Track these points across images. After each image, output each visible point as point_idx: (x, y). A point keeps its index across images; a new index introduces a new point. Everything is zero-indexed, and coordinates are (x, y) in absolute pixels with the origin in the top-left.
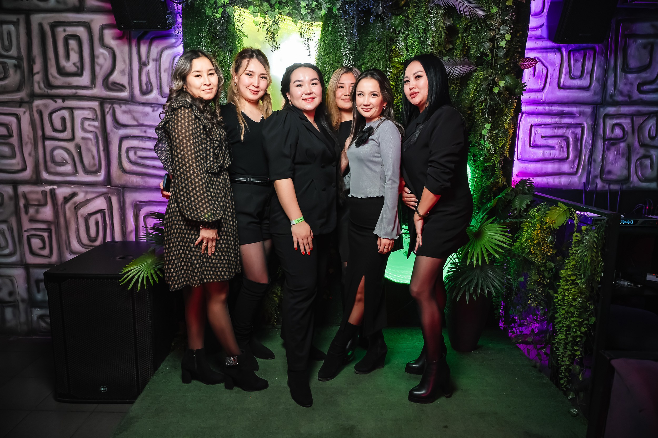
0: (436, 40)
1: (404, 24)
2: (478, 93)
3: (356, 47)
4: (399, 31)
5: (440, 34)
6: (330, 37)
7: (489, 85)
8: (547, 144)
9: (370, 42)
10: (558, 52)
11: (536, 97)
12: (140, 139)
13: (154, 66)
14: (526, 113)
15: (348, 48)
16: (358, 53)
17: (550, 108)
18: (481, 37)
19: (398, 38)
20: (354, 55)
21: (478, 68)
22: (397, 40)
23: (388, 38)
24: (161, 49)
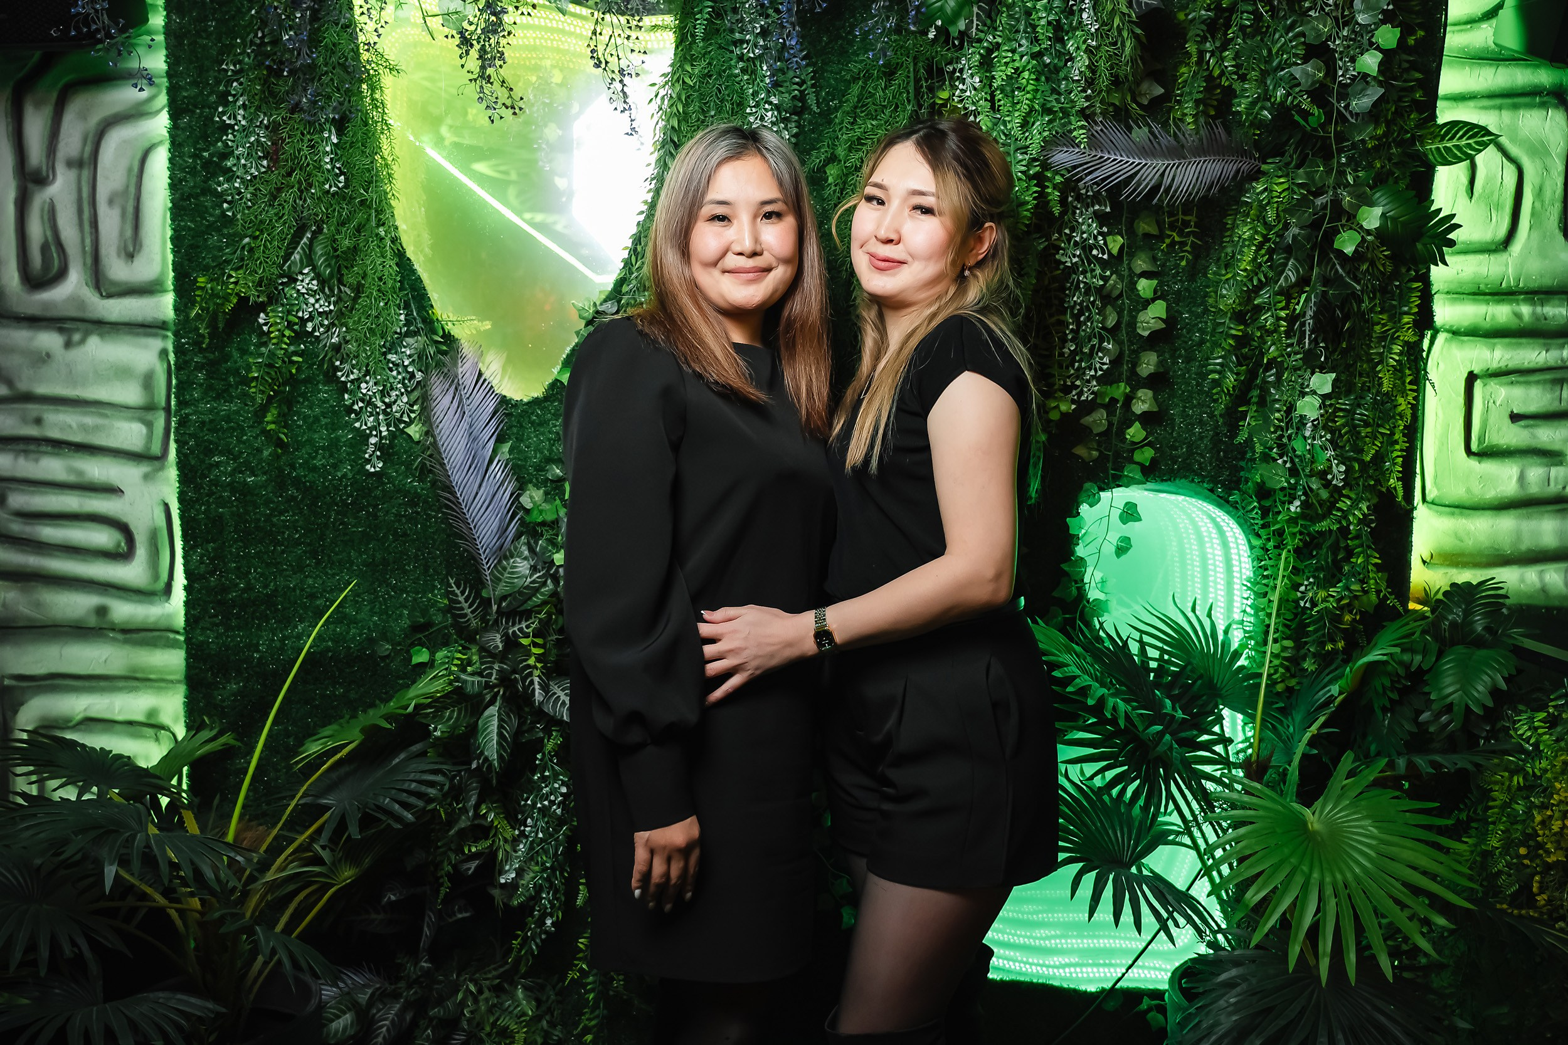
0: (1101, 63)
1: (980, 8)
2: (1270, 259)
3: (802, 97)
4: (963, 35)
5: (1115, 44)
6: (704, 64)
7: (1315, 225)
8: (1534, 443)
9: (855, 79)
10: (1556, 107)
11: (1484, 271)
12: (22, 446)
13: (74, 186)
14: (1448, 331)
15: (771, 103)
16: (810, 123)
17: (1539, 309)
18: (1274, 51)
19: (958, 60)
20: (795, 130)
21: (1264, 167)
22: (954, 70)
23: (920, 64)
24: (99, 124)
